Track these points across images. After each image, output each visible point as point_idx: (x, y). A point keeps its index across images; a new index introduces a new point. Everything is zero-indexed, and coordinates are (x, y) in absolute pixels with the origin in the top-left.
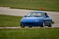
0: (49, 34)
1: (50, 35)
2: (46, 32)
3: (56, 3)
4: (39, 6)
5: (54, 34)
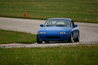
0: (36, 58)
1: (39, 59)
2: (33, 54)
3: (48, 7)
4: (21, 10)
5: (45, 58)
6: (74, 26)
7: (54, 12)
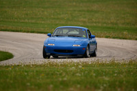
6: (90, 37)
7: (33, 21)
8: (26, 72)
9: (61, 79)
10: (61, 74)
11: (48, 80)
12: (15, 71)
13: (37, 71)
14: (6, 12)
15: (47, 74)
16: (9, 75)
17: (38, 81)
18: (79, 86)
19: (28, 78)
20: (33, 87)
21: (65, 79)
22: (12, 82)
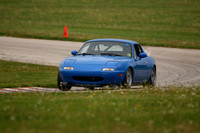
3: (116, 18)
7: (125, 27)
8: (114, 101)
9: (164, 112)
10: (165, 105)
11: (147, 114)
12: (98, 100)
13: (130, 100)
14: (85, 14)
15: (146, 105)
16: (90, 106)
17: (132, 115)
18: (191, 122)
19: (117, 110)
20: (124, 123)
21: (171, 112)
22: (93, 116)
